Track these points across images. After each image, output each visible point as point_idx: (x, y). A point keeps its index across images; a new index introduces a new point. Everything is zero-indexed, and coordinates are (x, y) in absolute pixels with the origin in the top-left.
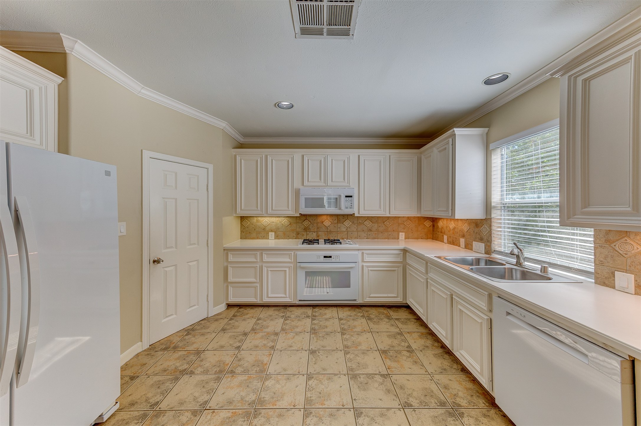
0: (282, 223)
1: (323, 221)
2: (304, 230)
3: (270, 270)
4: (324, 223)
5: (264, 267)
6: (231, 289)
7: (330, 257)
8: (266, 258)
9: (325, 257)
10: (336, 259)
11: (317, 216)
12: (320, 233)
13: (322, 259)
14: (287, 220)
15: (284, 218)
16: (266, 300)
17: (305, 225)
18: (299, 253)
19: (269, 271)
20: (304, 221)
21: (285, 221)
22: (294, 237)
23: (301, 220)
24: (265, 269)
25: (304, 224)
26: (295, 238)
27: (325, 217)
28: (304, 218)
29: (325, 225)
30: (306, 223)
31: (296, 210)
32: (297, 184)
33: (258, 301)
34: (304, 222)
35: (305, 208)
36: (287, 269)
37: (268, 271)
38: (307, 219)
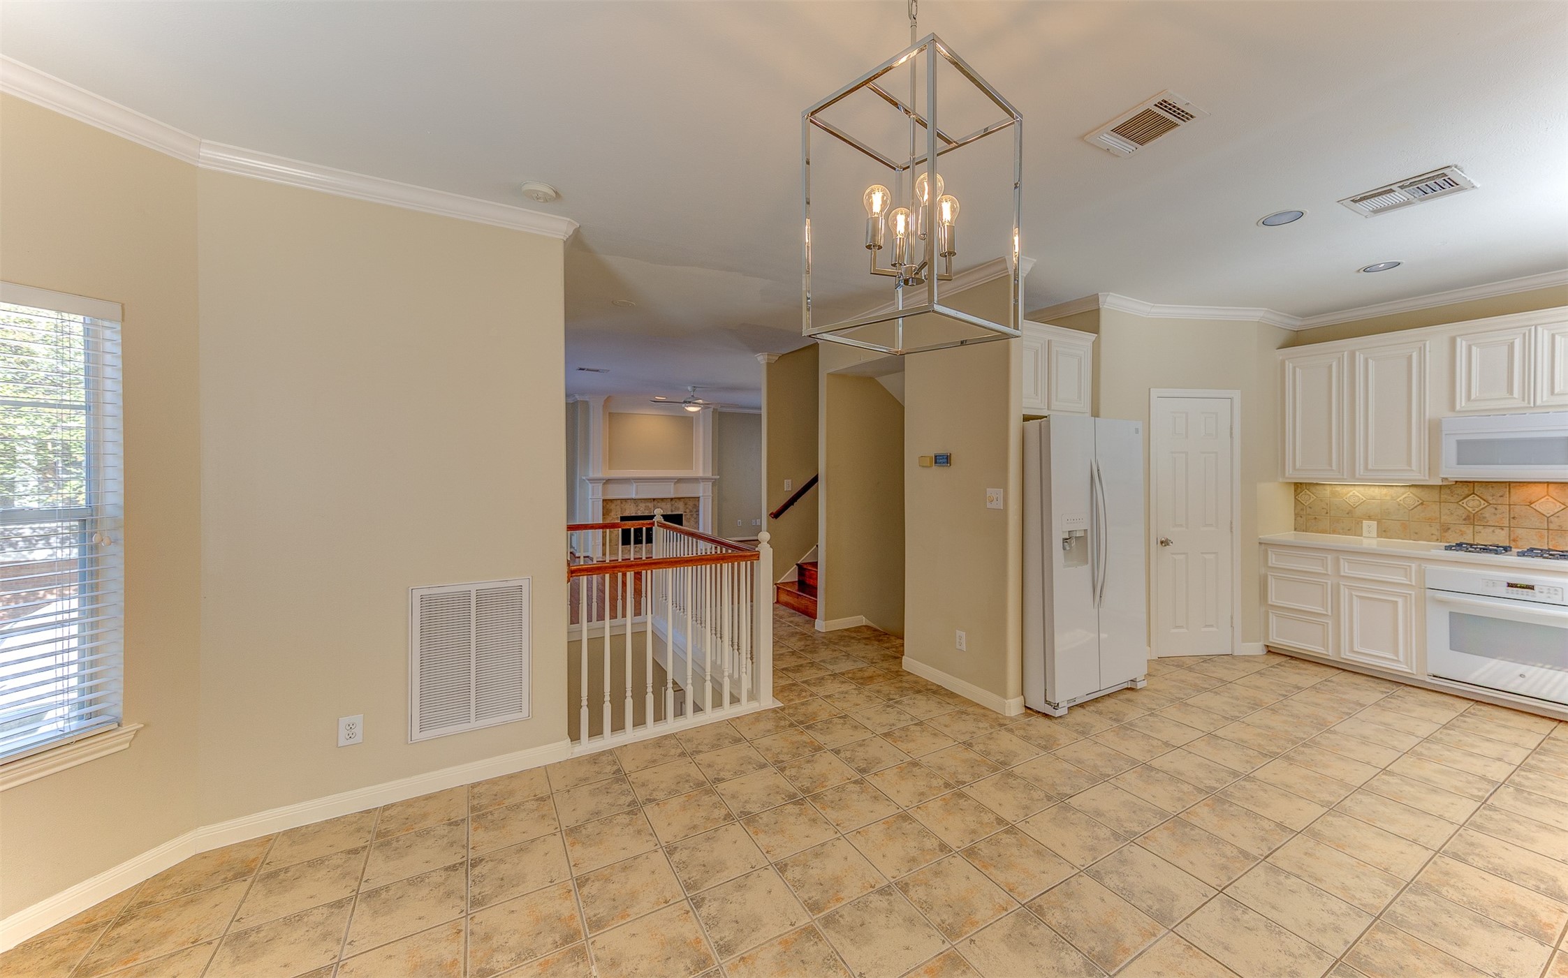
0: (1398, 500)
1: (1533, 500)
2: (1465, 520)
3: (1357, 596)
4: (1536, 506)
5: (1342, 587)
6: (1273, 619)
7: (1532, 588)
8: (1346, 569)
9: (1510, 585)
10: (1549, 595)
11: (1509, 485)
12: (1519, 532)
13: (1503, 591)
14: (1411, 495)
15: (1403, 490)
16: (1346, 655)
17: (1470, 509)
18: (1430, 567)
19: (1355, 598)
20: (1465, 498)
21: (1408, 497)
22: (1435, 537)
23: (1456, 496)
24: (1344, 593)
25: (1464, 505)
26: (1438, 540)
27: (1539, 490)
28: (1466, 491)
29: (1540, 510)
30: (1472, 504)
31: (1432, 470)
32: (1434, 407)
33: (1330, 653)
34: (1466, 500)
35: (1458, 464)
36: (1400, 601)
37: (1351, 596)
38: (1473, 493)
